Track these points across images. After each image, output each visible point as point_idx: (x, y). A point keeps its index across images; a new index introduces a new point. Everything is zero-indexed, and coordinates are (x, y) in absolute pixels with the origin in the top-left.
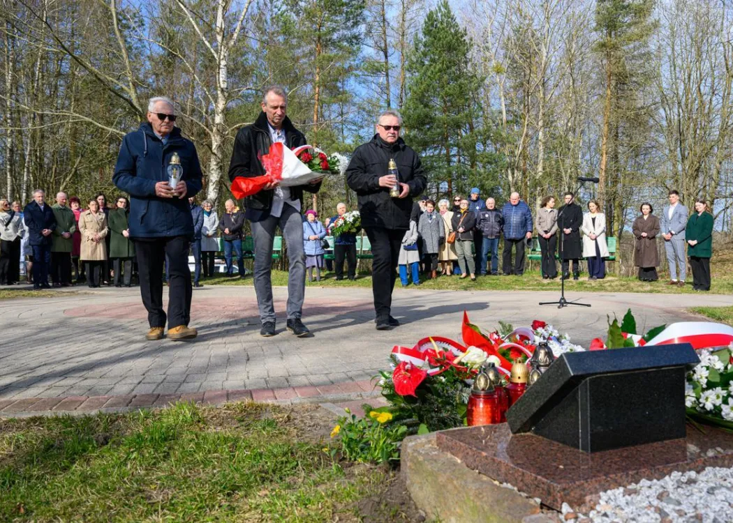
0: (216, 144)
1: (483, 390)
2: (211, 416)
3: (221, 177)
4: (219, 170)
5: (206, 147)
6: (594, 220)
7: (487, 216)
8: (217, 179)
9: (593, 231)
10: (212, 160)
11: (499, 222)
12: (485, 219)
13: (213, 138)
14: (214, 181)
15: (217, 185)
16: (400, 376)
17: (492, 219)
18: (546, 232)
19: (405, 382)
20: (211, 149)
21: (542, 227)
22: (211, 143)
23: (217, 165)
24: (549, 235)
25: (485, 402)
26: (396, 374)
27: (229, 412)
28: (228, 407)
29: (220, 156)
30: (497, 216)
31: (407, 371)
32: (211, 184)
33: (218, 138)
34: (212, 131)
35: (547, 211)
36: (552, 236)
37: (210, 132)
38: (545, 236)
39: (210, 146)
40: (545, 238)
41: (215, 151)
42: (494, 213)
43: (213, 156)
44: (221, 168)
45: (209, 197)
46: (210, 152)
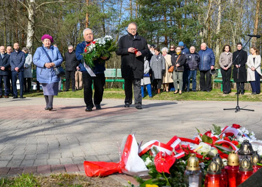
0: (31, 14)
1: (215, 172)
2: (43, 182)
3: (34, 34)
4: (32, 30)
5: (25, 17)
6: (254, 59)
7: (190, 57)
8: (32, 35)
9: (253, 66)
10: (28, 24)
11: (197, 60)
12: (189, 59)
13: (29, 11)
14: (30, 36)
15: (32, 39)
16: (159, 161)
17: (193, 59)
18: (225, 66)
19: (162, 164)
20: (28, 17)
21: (223, 64)
22: (28, 14)
23: (31, 27)
24: (227, 68)
25: (216, 179)
26: (156, 159)
27: (53, 179)
28: (53, 176)
29: (33, 22)
30: (196, 57)
31: (163, 157)
32: (28, 38)
33: (32, 11)
34: (28, 7)
35: (226, 54)
36: (229, 69)
37: (27, 7)
38: (225, 68)
39: (27, 16)
40: (225, 70)
41: (30, 19)
42: (194, 55)
43: (29, 22)
44: (34, 29)
45: (27, 46)
46: (27, 20)
